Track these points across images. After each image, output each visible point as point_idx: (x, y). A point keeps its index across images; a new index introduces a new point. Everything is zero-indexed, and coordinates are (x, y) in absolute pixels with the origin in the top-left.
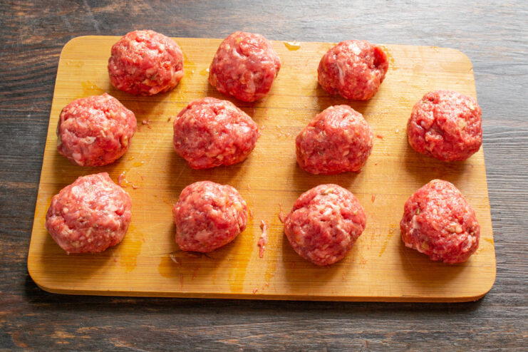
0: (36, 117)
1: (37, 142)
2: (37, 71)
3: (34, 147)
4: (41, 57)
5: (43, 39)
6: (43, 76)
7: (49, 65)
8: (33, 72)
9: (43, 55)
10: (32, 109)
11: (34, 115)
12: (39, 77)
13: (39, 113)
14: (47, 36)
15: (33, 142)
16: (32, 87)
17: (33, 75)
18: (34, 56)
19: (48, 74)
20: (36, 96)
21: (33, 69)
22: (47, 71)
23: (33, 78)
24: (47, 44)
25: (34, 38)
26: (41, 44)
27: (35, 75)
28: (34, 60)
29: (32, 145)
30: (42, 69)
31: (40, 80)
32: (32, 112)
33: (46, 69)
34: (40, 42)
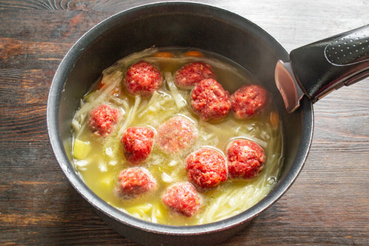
0: (34, 144)
1: (35, 158)
2: (34, 118)
3: (33, 161)
4: (37, 111)
5: (38, 100)
6: (38, 121)
7: (41, 115)
8: (32, 119)
9: (38, 109)
10: (32, 140)
11: (33, 143)
12: (35, 122)
13: (36, 142)
14: (40, 98)
15: (32, 158)
16: (32, 127)
17: (32, 121)
18: (33, 110)
19: (41, 120)
20: (34, 133)
21: (33, 117)
22: (40, 119)
23: (32, 122)
24: (40, 103)
25: (33, 100)
26: (37, 103)
27: (34, 120)
28: (33, 112)
29: (32, 160)
30: (37, 118)
31: (36, 123)
32: (32, 142)
33: (40, 117)
34: (36, 102)
